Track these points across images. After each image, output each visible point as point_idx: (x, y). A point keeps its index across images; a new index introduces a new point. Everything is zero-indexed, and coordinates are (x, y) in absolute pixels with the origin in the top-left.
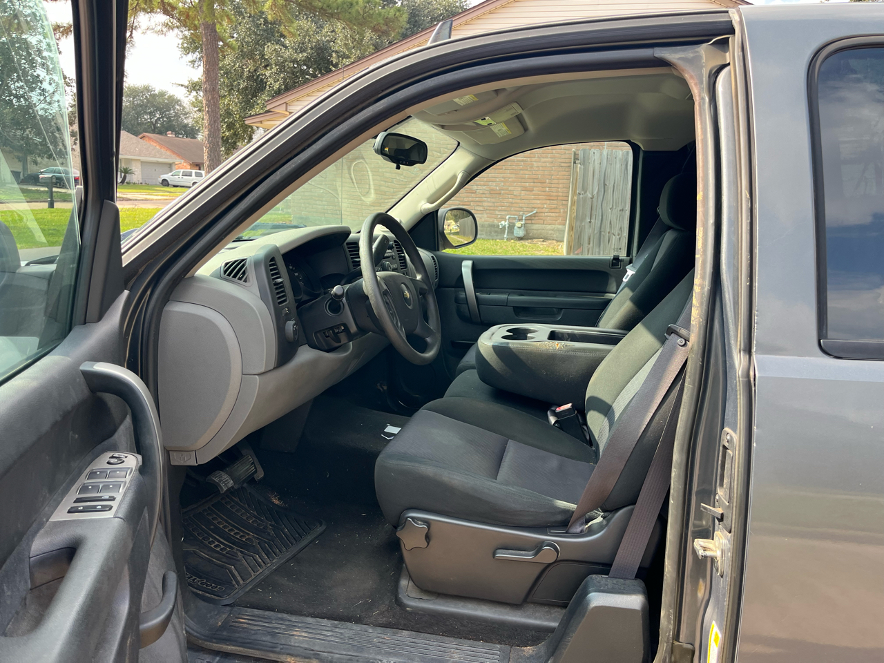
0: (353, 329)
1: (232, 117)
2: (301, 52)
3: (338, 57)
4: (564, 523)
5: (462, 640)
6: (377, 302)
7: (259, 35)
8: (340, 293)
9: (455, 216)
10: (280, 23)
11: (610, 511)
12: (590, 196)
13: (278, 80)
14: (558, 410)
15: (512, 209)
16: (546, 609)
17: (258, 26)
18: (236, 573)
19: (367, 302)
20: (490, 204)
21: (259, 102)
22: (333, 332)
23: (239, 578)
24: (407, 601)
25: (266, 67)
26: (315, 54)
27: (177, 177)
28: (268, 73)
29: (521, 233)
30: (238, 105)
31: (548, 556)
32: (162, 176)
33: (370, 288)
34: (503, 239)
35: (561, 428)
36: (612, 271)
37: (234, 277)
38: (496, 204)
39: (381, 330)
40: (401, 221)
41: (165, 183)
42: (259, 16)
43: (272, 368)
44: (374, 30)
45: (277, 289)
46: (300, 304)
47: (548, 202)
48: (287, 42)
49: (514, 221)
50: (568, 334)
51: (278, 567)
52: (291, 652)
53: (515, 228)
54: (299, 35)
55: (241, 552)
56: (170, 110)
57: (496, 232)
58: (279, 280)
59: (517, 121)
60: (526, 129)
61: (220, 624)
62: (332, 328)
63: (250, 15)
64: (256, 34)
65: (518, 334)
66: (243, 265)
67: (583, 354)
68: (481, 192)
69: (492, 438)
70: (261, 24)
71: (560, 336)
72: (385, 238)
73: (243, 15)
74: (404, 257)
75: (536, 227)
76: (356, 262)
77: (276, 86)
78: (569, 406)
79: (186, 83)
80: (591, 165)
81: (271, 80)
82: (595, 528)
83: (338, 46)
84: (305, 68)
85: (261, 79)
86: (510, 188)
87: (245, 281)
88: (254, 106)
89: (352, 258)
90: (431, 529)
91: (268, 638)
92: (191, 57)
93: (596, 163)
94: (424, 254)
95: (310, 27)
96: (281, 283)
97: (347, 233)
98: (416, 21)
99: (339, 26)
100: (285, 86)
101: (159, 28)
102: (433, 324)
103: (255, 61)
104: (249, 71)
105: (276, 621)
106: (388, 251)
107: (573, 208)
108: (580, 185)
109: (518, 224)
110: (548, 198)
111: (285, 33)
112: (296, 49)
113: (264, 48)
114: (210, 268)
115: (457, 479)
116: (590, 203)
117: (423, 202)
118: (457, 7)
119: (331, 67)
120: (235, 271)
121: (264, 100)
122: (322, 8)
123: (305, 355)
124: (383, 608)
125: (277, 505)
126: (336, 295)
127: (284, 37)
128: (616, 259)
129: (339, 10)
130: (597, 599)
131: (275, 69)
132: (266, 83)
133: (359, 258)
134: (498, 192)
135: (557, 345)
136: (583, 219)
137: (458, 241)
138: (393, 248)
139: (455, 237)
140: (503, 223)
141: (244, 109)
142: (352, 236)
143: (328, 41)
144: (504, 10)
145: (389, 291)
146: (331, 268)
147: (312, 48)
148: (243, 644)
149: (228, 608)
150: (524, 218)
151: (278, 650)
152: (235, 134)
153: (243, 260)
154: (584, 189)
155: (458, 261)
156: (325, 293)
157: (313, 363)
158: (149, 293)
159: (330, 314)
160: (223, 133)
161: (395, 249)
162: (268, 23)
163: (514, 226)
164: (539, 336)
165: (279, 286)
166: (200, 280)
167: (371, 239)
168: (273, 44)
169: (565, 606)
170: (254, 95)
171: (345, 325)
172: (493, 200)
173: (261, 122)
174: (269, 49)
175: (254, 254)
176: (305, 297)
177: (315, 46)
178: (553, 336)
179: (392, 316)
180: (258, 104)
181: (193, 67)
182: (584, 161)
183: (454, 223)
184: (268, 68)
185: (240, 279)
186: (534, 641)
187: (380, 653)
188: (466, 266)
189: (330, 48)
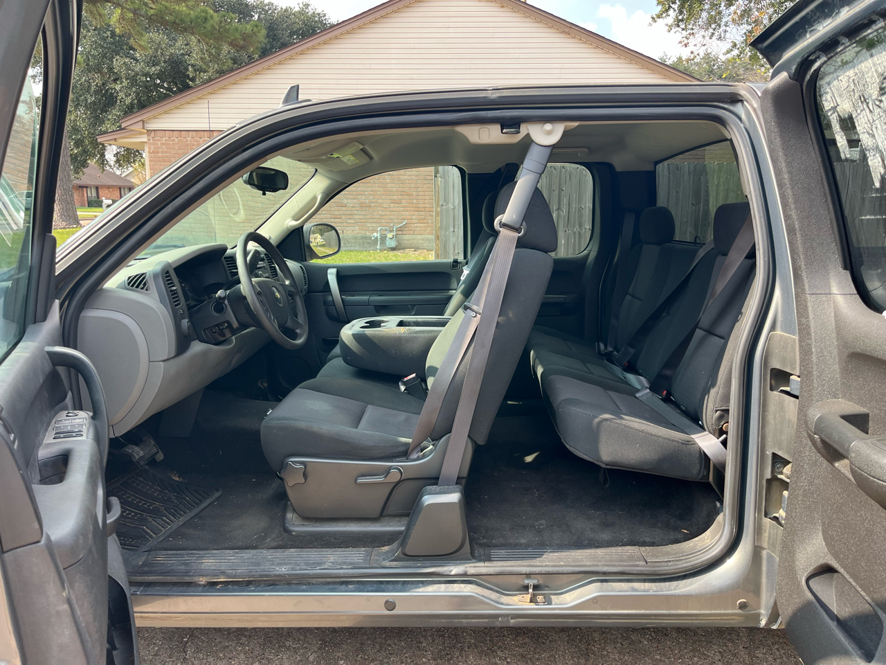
0: (235, 325)
1: (80, 133)
2: (154, 65)
3: (195, 71)
4: (404, 453)
5: (336, 549)
6: (253, 300)
7: (106, 48)
8: (223, 296)
9: (321, 230)
10: (130, 36)
11: (437, 440)
12: (452, 207)
13: (130, 95)
14: (406, 379)
15: (383, 221)
16: (398, 519)
17: (104, 39)
18: (149, 531)
19: (245, 301)
20: (361, 217)
21: (110, 117)
22: (219, 328)
23: (151, 533)
24: (292, 528)
25: (115, 80)
26: (169, 68)
28: (118, 87)
29: (393, 244)
30: (87, 121)
31: (394, 477)
33: (246, 290)
34: (376, 250)
35: (409, 393)
36: (453, 272)
37: (137, 287)
38: (367, 216)
39: (258, 324)
40: (270, 238)
42: (105, 28)
43: (173, 355)
44: (231, 44)
45: (172, 295)
46: (190, 308)
47: (417, 213)
48: (138, 55)
49: (385, 232)
50: (414, 322)
51: (185, 523)
52: (202, 574)
53: (387, 239)
54: (151, 48)
55: (150, 516)
57: (369, 243)
58: (174, 288)
59: (362, 152)
60: (371, 158)
61: (141, 563)
62: (217, 325)
63: (96, 27)
64: (102, 47)
65: (373, 325)
66: (144, 278)
67: (422, 335)
68: (351, 205)
69: (353, 405)
70: (107, 37)
71: (407, 324)
72: (256, 252)
73: (87, 28)
74: (275, 267)
75: (407, 238)
76: (233, 272)
77: (128, 101)
78: (414, 375)
80: (451, 178)
81: (121, 95)
82: (427, 454)
83: (195, 58)
84: (159, 81)
85: (111, 93)
86: (379, 201)
87: (147, 290)
88: (104, 121)
89: (230, 270)
90: (308, 468)
91: (183, 567)
93: (455, 176)
94: (292, 265)
95: (163, 40)
96: (175, 290)
97: (223, 249)
98: (275, 35)
99: (193, 40)
100: (138, 101)
102: (302, 318)
103: (103, 75)
104: (97, 85)
105: (186, 556)
106: (260, 263)
107: (437, 218)
108: (442, 197)
109: (390, 235)
110: (416, 209)
111: (135, 47)
112: (148, 63)
113: (113, 62)
114: (115, 282)
115: (326, 428)
116: (452, 214)
117: (289, 220)
118: (316, 22)
119: (188, 81)
120: (138, 282)
121: (115, 115)
122: (174, 22)
123: (197, 347)
124: (274, 536)
125: (178, 481)
126: (220, 297)
127: (134, 50)
128: (456, 262)
129: (193, 25)
130: (428, 500)
131: (125, 83)
132: (116, 97)
133: (237, 269)
134: (368, 205)
135: (403, 329)
136: (447, 229)
137: (324, 252)
138: (264, 260)
139: (322, 249)
140: (375, 234)
141: (94, 125)
142: (229, 251)
143: (182, 54)
144: (361, 31)
145: (263, 292)
146: (211, 279)
147: (165, 62)
148: (162, 574)
149: (147, 553)
150: (394, 229)
151: (191, 574)
152: (85, 152)
153: (143, 274)
154: (446, 200)
155: (324, 269)
156: (210, 298)
157: (205, 354)
158: (67, 303)
159: (216, 314)
160: (71, 150)
161: (266, 261)
162: (115, 35)
163: (386, 237)
164: (390, 325)
165: (174, 293)
166: (107, 291)
167: (245, 253)
168: (122, 57)
169: (408, 515)
170: (104, 110)
171: (228, 322)
172: (363, 213)
173: (115, 140)
174: (118, 62)
175: (151, 269)
176: (193, 303)
177: (169, 59)
178: (401, 324)
179: (266, 311)
180: (109, 120)
181: (34, 82)
182: (444, 174)
183: (319, 236)
184: (118, 82)
185: (142, 288)
186: (389, 542)
187: (273, 564)
188: (332, 274)
189: (186, 61)
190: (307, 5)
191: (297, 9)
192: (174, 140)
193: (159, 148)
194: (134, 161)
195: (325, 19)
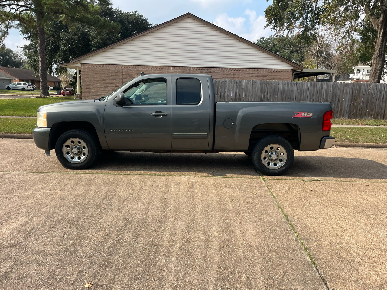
2: (76, 35)
3: (92, 38)
10: (68, 25)
15: (162, 97)
17: (56, 24)
20: (155, 95)
25: (60, 41)
26: (82, 36)
27: (14, 85)
28: (61, 43)
32: (7, 85)
41: (9, 88)
44: (108, 31)
48: (70, 31)
54: (75, 29)
56: (7, 55)
68: (151, 91)
70: (58, 24)
79: (24, 46)
81: (62, 46)
83: (92, 33)
85: (58, 45)
92: (25, 36)
95: (79, 25)
101: (16, 26)
103: (55, 38)
104: (53, 42)
109: (164, 102)
112: (73, 34)
113: (60, 33)
118: (139, 19)
119: (89, 42)
122: (87, 22)
127: (68, 29)
129: (94, 23)
131: (64, 42)
132: (60, 47)
140: (159, 102)
143: (87, 31)
147: (80, 34)
168: (64, 32)
170: (55, 52)
173: (66, 66)
174: (62, 34)
177: (82, 33)
180: (57, 56)
181: (26, 40)
189: (88, 34)
190: (136, 12)
191: (131, 13)
192: (90, 67)
193: (85, 70)
194: (63, 72)
195: (143, 18)
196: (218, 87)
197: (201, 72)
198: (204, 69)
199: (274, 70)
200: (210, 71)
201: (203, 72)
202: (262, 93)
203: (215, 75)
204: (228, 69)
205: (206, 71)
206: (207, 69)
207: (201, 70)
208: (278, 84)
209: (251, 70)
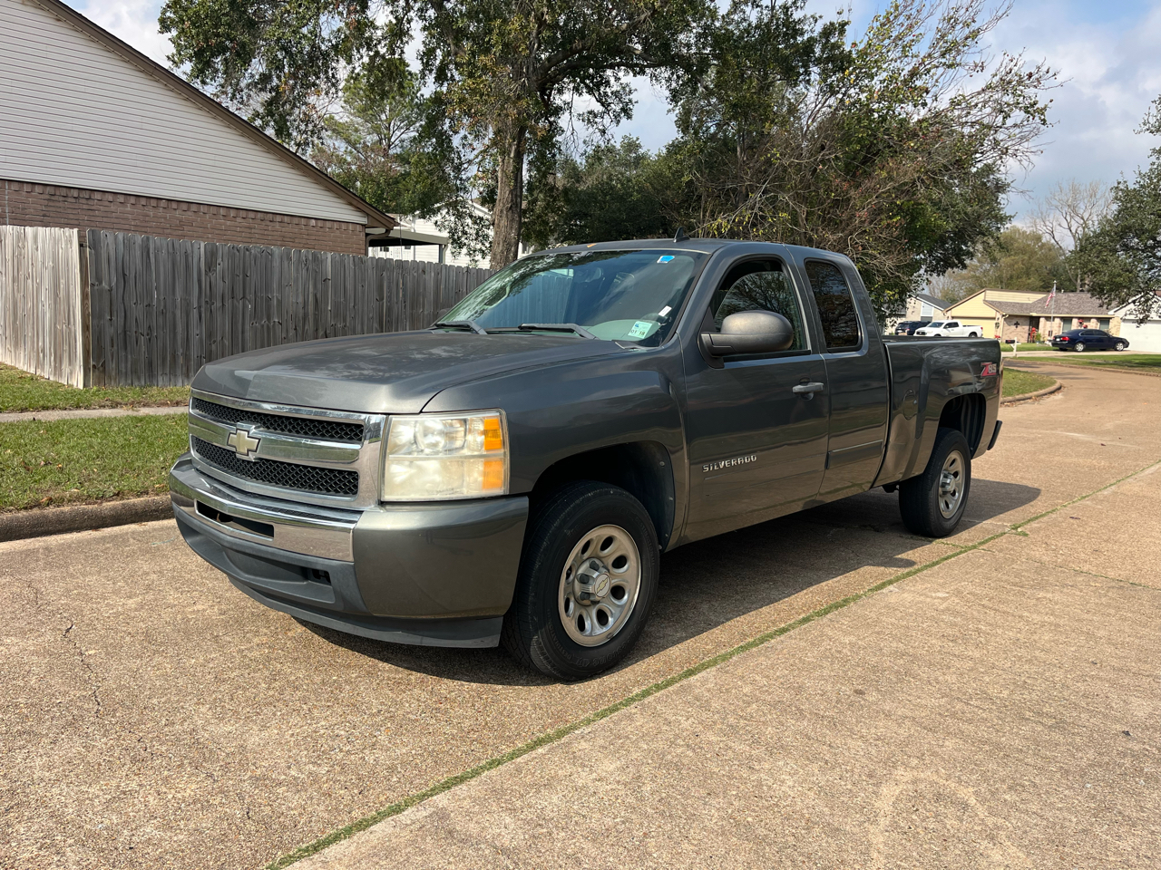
12: (107, 288)
116: (108, 297)
136: (101, 316)
196: (244, 271)
197: (51, 204)
198: (64, 192)
199: (314, 221)
200: (91, 202)
201: (61, 204)
202: (383, 299)
203: (113, 220)
204: (163, 204)
205: (69, 200)
206: (75, 193)
207: (48, 197)
208: (424, 272)
209: (243, 214)
